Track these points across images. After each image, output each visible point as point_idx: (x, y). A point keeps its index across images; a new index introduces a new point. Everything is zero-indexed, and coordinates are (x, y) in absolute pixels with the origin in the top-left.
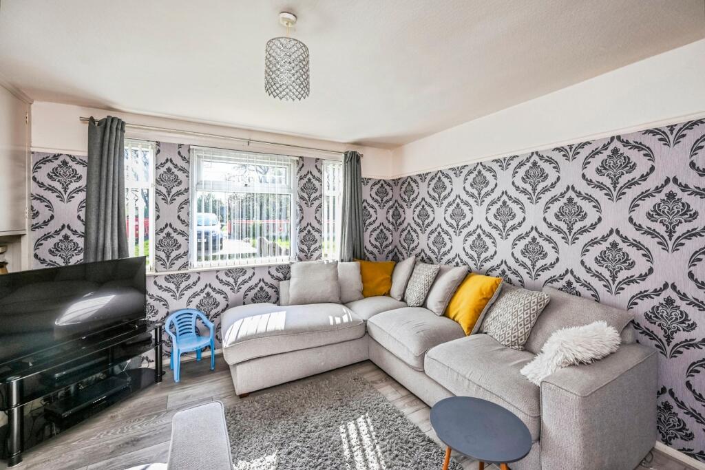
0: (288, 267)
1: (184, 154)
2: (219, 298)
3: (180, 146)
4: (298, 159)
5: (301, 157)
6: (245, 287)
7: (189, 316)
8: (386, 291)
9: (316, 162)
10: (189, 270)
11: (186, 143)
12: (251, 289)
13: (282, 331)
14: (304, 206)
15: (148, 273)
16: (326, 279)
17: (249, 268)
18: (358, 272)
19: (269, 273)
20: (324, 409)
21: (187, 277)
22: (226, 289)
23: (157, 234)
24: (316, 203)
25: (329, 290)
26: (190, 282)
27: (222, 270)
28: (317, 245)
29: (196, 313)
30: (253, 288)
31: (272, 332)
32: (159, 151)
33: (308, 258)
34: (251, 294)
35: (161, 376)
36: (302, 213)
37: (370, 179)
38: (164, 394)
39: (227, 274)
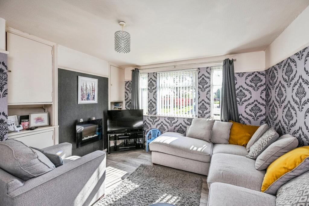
0: (191, 119)
1: (155, 75)
2: (166, 127)
3: (154, 73)
4: (197, 69)
5: (198, 68)
6: (174, 125)
7: (156, 131)
8: (244, 143)
9: (207, 69)
10: (156, 116)
11: (155, 72)
12: (176, 126)
13: (168, 144)
14: (200, 92)
15: (144, 115)
16: (204, 128)
17: (176, 118)
18: (229, 128)
19: (184, 121)
20: (169, 184)
21: (156, 118)
22: (168, 124)
23: (148, 103)
24: (207, 90)
25: (204, 134)
26: (157, 120)
27: (166, 117)
28: (208, 111)
29: (158, 131)
30: (177, 126)
31: (164, 144)
32: (148, 76)
33: (203, 116)
34: (177, 128)
35: (144, 148)
36: (199, 95)
37: (245, 73)
38: (141, 153)
39: (168, 119)
